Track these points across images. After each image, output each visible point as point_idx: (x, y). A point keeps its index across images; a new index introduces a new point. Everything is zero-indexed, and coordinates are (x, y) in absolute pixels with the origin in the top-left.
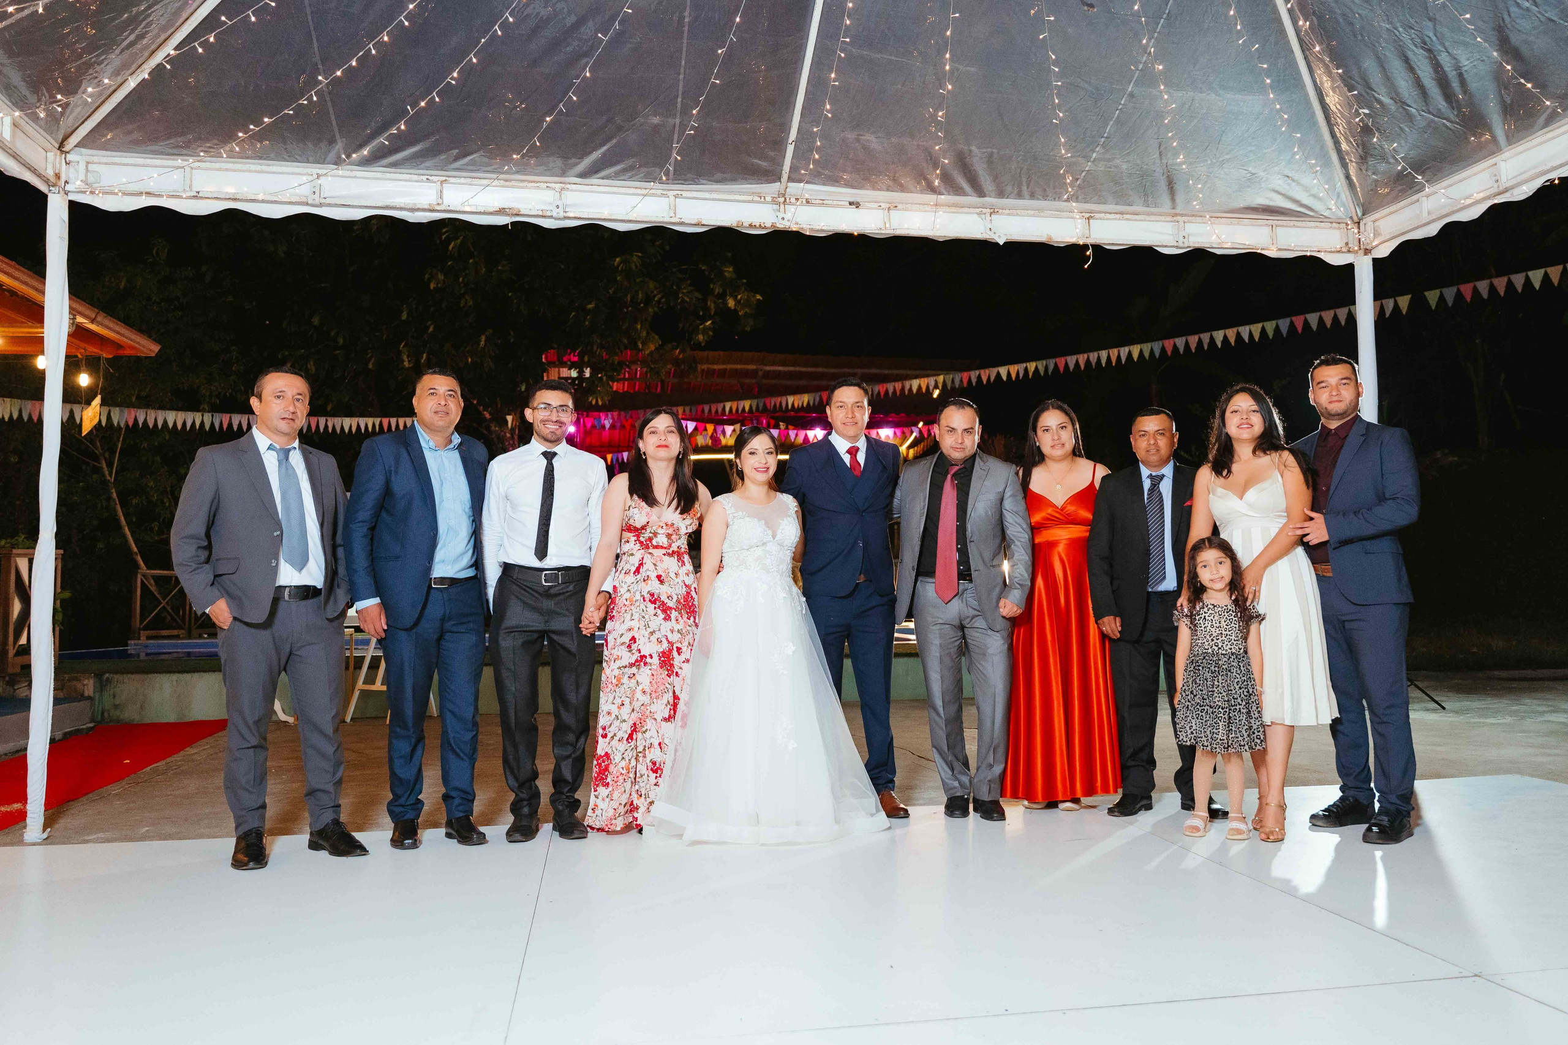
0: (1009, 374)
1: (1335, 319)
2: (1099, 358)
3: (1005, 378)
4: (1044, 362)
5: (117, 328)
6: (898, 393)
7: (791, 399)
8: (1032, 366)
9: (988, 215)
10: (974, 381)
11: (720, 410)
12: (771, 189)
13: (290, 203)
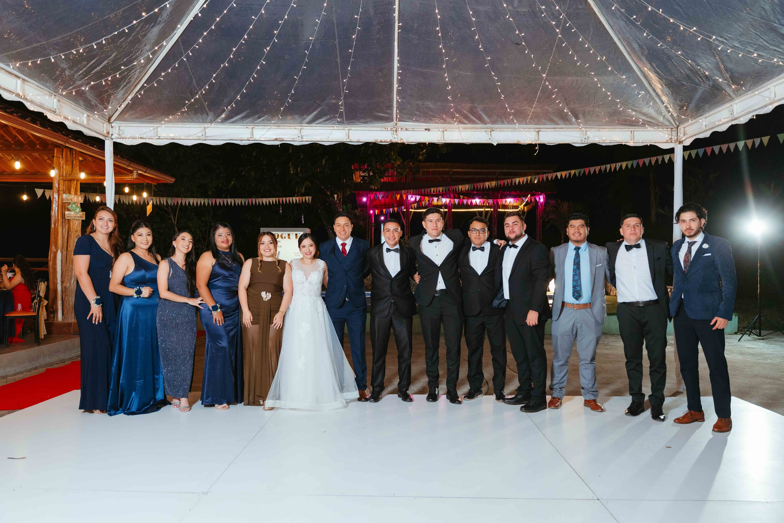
0: (561, 176)
1: (728, 148)
2: (606, 168)
3: (559, 178)
4: (579, 170)
5: (156, 174)
6: (509, 185)
7: (460, 187)
8: (573, 172)
9: (489, 132)
10: (545, 179)
11: (429, 192)
12: (390, 125)
13: (194, 140)
